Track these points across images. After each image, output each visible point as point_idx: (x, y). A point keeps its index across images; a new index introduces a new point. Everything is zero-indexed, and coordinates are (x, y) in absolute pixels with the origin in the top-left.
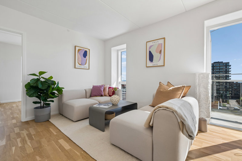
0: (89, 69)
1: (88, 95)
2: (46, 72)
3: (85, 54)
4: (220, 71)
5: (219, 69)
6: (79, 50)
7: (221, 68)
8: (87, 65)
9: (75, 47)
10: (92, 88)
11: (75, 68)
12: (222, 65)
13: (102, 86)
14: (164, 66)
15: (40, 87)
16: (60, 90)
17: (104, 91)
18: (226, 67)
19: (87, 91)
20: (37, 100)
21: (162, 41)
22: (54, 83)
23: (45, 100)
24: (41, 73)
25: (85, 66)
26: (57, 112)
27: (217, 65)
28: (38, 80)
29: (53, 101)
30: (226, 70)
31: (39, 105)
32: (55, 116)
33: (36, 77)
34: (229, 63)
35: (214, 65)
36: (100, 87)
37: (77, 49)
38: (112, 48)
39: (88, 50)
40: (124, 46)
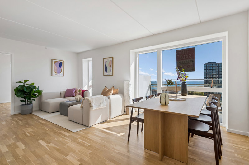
0: (64, 76)
1: (63, 96)
2: (29, 80)
3: (60, 65)
4: (213, 71)
5: (212, 69)
6: (55, 62)
7: (214, 68)
8: (62, 73)
9: (52, 60)
10: (66, 90)
11: (52, 75)
12: (215, 65)
13: (74, 89)
14: (112, 75)
15: (25, 91)
16: (40, 93)
17: (75, 93)
18: (219, 68)
19: (62, 93)
20: (23, 99)
21: (111, 59)
22: (35, 87)
23: (29, 99)
24: (26, 81)
25: (60, 74)
26: (38, 109)
27: (210, 66)
28: (24, 86)
29: (34, 100)
30: (219, 70)
31: (24, 103)
32: (36, 111)
33: (22, 84)
34: (221, 63)
35: (208, 65)
36: (73, 89)
37: (54, 61)
38: (83, 60)
39: (63, 62)
40: (91, 59)
